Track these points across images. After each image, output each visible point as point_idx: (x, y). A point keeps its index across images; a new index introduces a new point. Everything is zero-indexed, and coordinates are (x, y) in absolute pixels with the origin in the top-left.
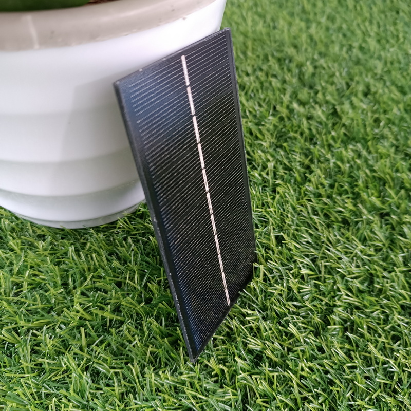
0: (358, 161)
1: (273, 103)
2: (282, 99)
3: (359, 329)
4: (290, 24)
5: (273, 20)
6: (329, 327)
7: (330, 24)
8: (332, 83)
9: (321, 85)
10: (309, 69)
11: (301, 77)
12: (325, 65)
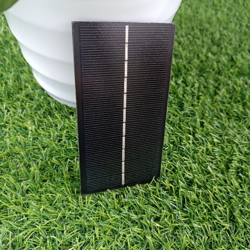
0: (246, 86)
1: (197, 52)
2: (202, 51)
3: (246, 172)
4: (206, 11)
5: (196, 8)
6: (229, 170)
7: (229, 12)
8: (231, 44)
9: (224, 44)
10: (217, 36)
11: (213, 40)
12: (226, 34)
